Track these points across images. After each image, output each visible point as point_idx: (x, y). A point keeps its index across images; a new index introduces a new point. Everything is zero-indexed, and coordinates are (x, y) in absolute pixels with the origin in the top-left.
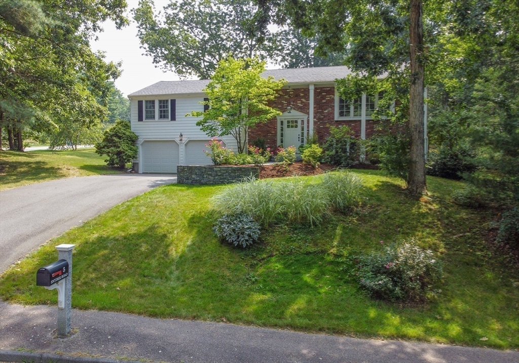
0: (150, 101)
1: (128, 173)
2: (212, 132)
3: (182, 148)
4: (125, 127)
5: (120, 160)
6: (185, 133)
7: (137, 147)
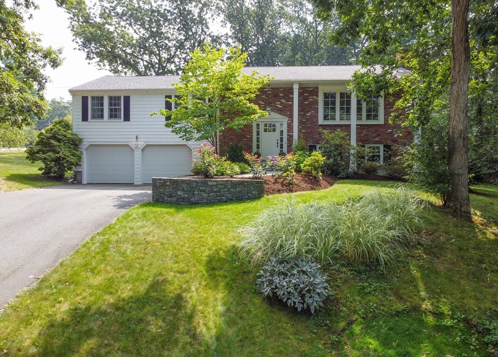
0: (98, 98)
1: (69, 184)
2: (187, 134)
3: (138, 154)
4: (65, 128)
5: (59, 168)
6: (142, 136)
7: (81, 152)
